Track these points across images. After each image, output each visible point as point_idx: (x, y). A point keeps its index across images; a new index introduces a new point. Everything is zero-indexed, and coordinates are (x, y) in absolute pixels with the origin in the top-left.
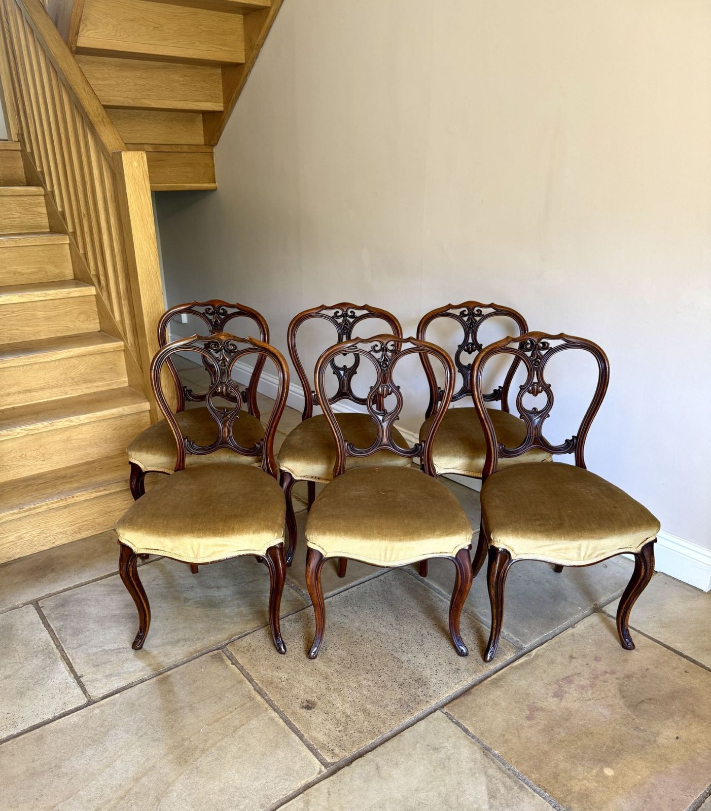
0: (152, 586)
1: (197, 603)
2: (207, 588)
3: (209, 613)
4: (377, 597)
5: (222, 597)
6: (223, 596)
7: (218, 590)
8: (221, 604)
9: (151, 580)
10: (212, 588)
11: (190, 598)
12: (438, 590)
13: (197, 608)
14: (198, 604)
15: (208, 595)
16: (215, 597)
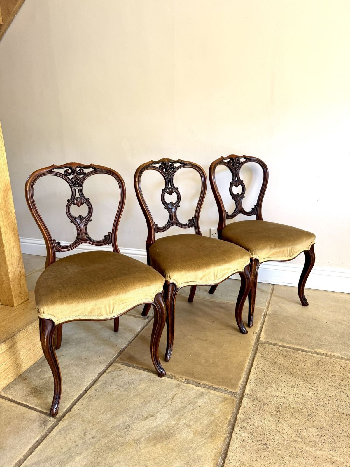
0: (89, 442)
1: (149, 440)
2: (142, 420)
3: (171, 446)
4: (274, 371)
5: (164, 424)
6: (164, 422)
7: (154, 418)
8: (172, 432)
9: (82, 435)
10: (147, 418)
11: (137, 438)
12: (301, 349)
13: (154, 445)
14: (152, 440)
15: (151, 427)
16: (158, 426)
